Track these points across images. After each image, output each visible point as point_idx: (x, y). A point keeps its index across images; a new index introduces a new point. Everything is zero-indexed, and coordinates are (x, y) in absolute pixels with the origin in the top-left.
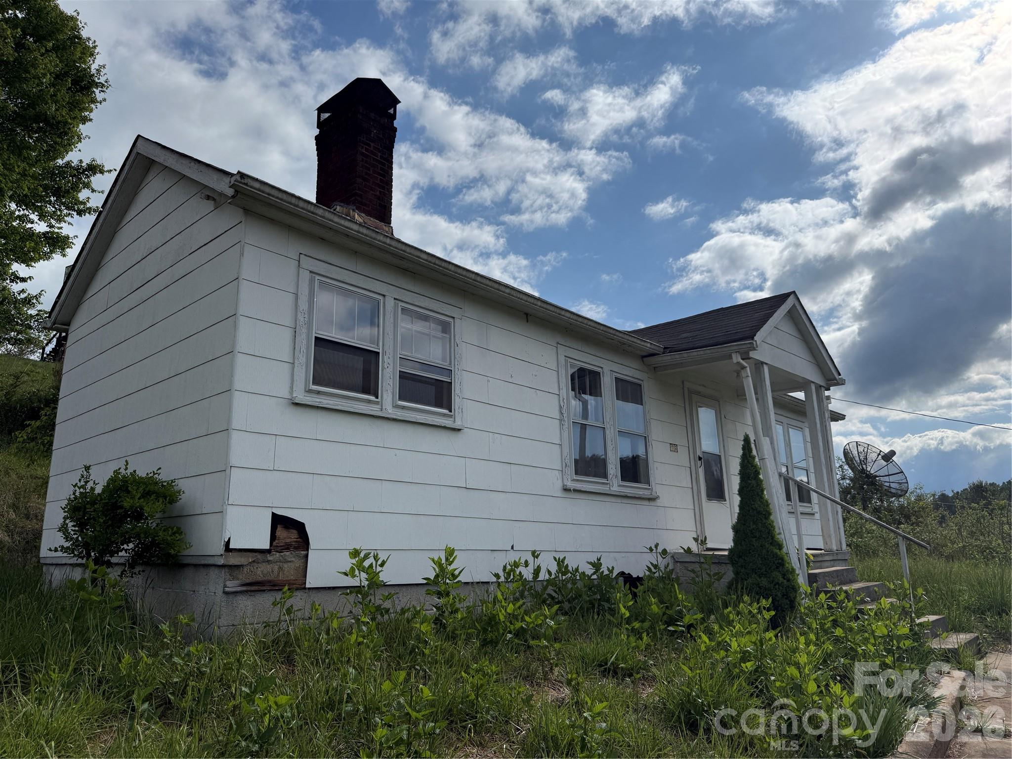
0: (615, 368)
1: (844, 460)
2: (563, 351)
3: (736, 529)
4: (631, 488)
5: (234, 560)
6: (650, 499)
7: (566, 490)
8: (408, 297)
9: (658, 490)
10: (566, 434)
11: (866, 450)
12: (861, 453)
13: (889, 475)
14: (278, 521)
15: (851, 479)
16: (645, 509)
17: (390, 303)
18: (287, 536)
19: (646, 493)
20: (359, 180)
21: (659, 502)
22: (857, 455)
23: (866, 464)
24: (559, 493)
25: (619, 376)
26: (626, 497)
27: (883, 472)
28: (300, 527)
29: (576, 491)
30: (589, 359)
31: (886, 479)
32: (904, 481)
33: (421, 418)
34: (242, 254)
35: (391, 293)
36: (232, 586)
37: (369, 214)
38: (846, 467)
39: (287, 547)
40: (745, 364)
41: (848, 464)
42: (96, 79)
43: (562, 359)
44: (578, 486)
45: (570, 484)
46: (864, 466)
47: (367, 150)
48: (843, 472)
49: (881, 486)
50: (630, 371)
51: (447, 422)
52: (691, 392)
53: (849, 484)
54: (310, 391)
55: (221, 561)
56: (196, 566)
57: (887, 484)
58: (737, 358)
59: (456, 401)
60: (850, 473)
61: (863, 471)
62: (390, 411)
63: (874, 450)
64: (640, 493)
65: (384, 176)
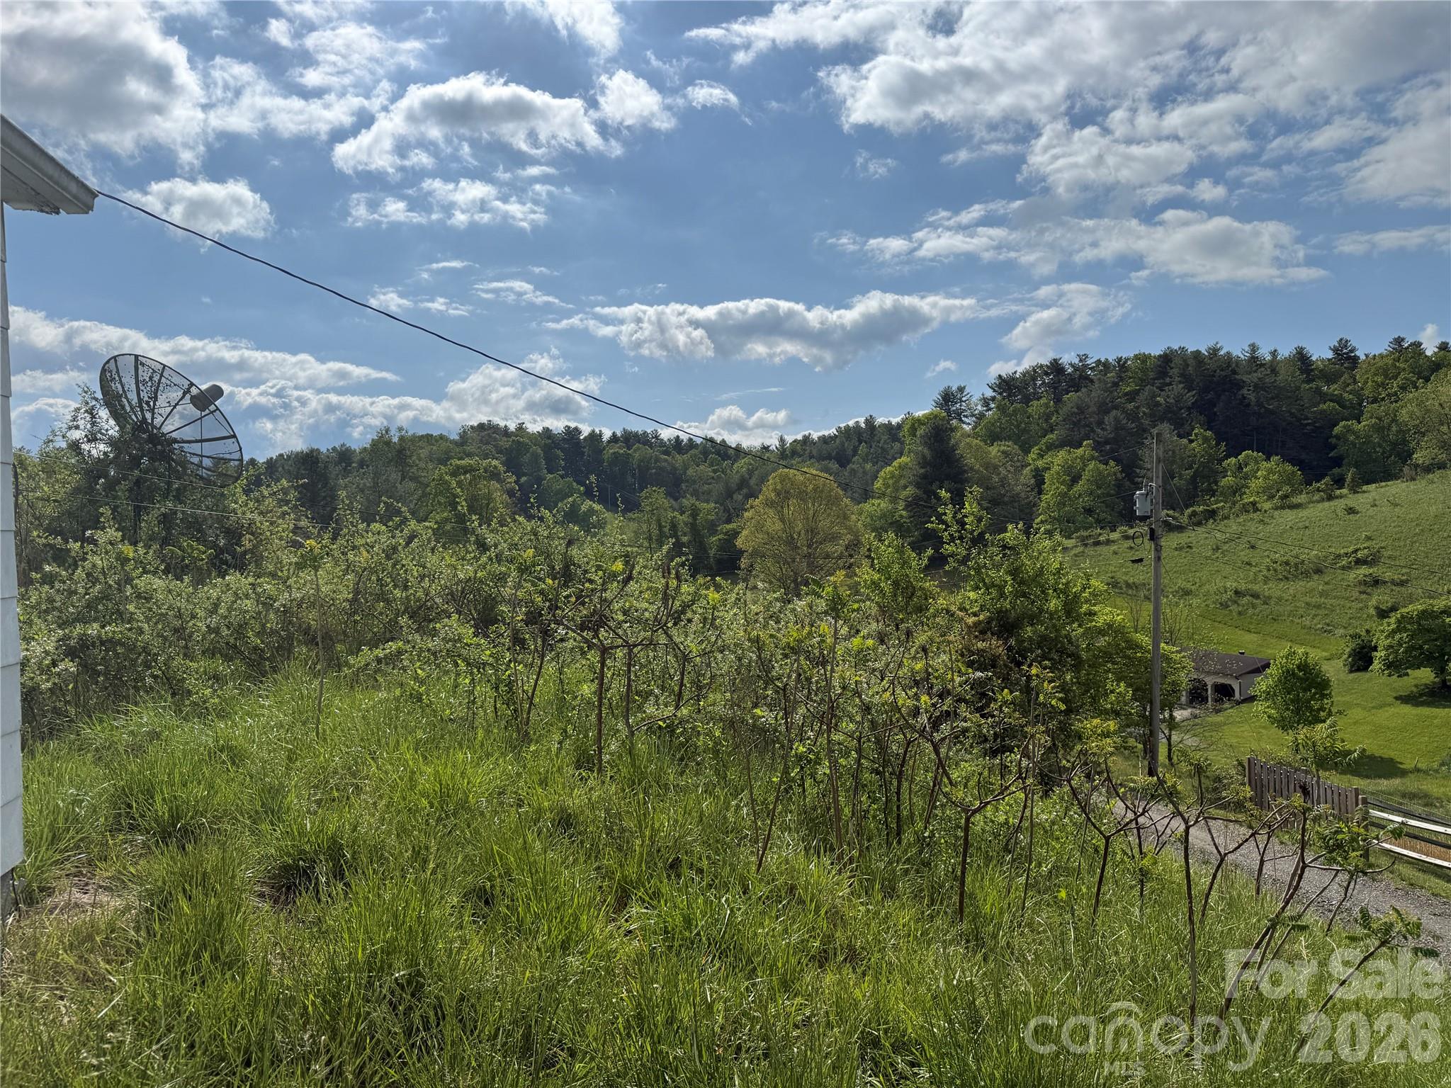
1: (99, 395)
11: (156, 378)
12: (144, 382)
13: (202, 441)
15: (112, 442)
22: (133, 387)
23: (152, 411)
27: (188, 433)
31: (196, 448)
32: (236, 456)
38: (104, 413)
41: (108, 404)
46: (148, 415)
48: (93, 424)
49: (184, 463)
53: (105, 453)
57: (196, 460)
60: (111, 427)
61: (142, 426)
63: (176, 379)
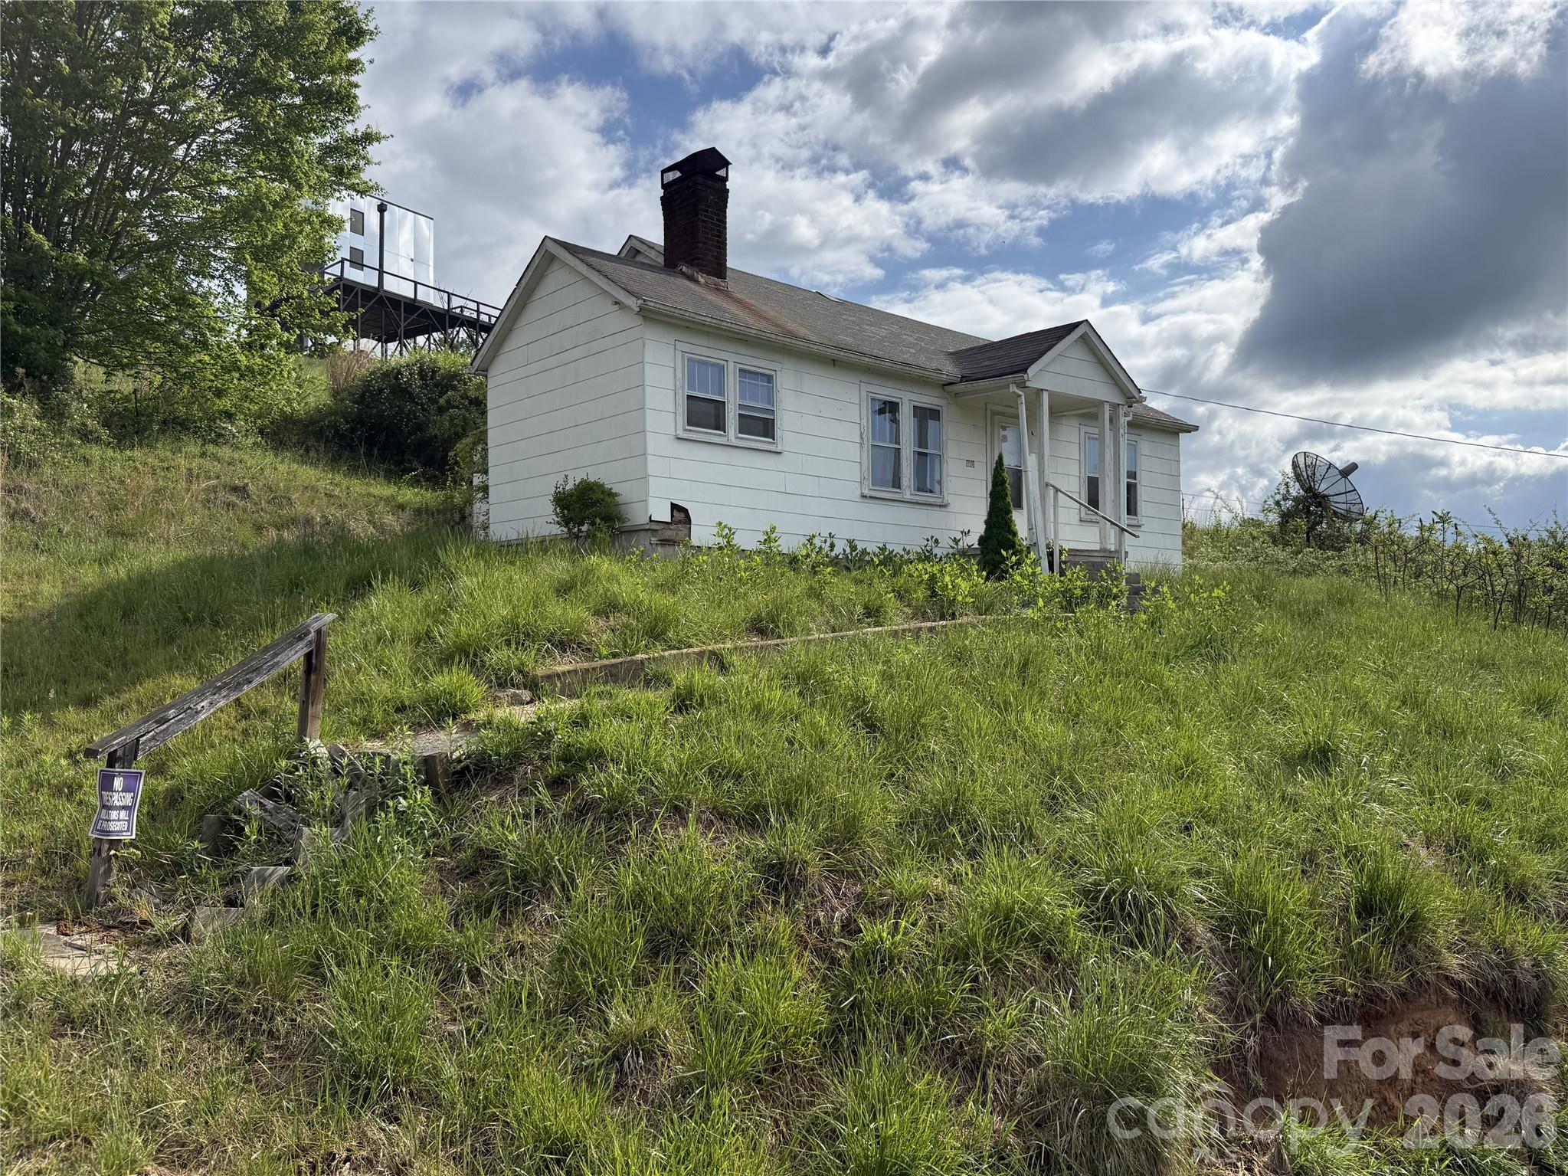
0: (914, 397)
2: (865, 388)
3: (986, 522)
4: (923, 497)
5: (654, 527)
6: (940, 506)
7: (864, 496)
8: (742, 359)
9: (949, 498)
10: (865, 454)
14: (675, 507)
16: (936, 514)
17: (731, 365)
18: (679, 516)
19: (939, 501)
20: (701, 245)
21: (950, 509)
24: (858, 499)
25: (916, 404)
26: (917, 503)
28: (685, 511)
29: (871, 497)
30: (887, 392)
32: (1358, 501)
33: (753, 445)
34: (644, 346)
35: (732, 358)
36: (654, 540)
37: (708, 274)
39: (680, 522)
40: (1020, 393)
42: (364, 26)
43: (864, 395)
44: (874, 494)
45: (866, 492)
47: (706, 216)
50: (928, 399)
51: (772, 448)
52: (994, 413)
54: (685, 430)
55: (648, 527)
56: (636, 531)
58: (1013, 388)
59: (778, 433)
62: (734, 442)
64: (932, 500)
65: (719, 237)
